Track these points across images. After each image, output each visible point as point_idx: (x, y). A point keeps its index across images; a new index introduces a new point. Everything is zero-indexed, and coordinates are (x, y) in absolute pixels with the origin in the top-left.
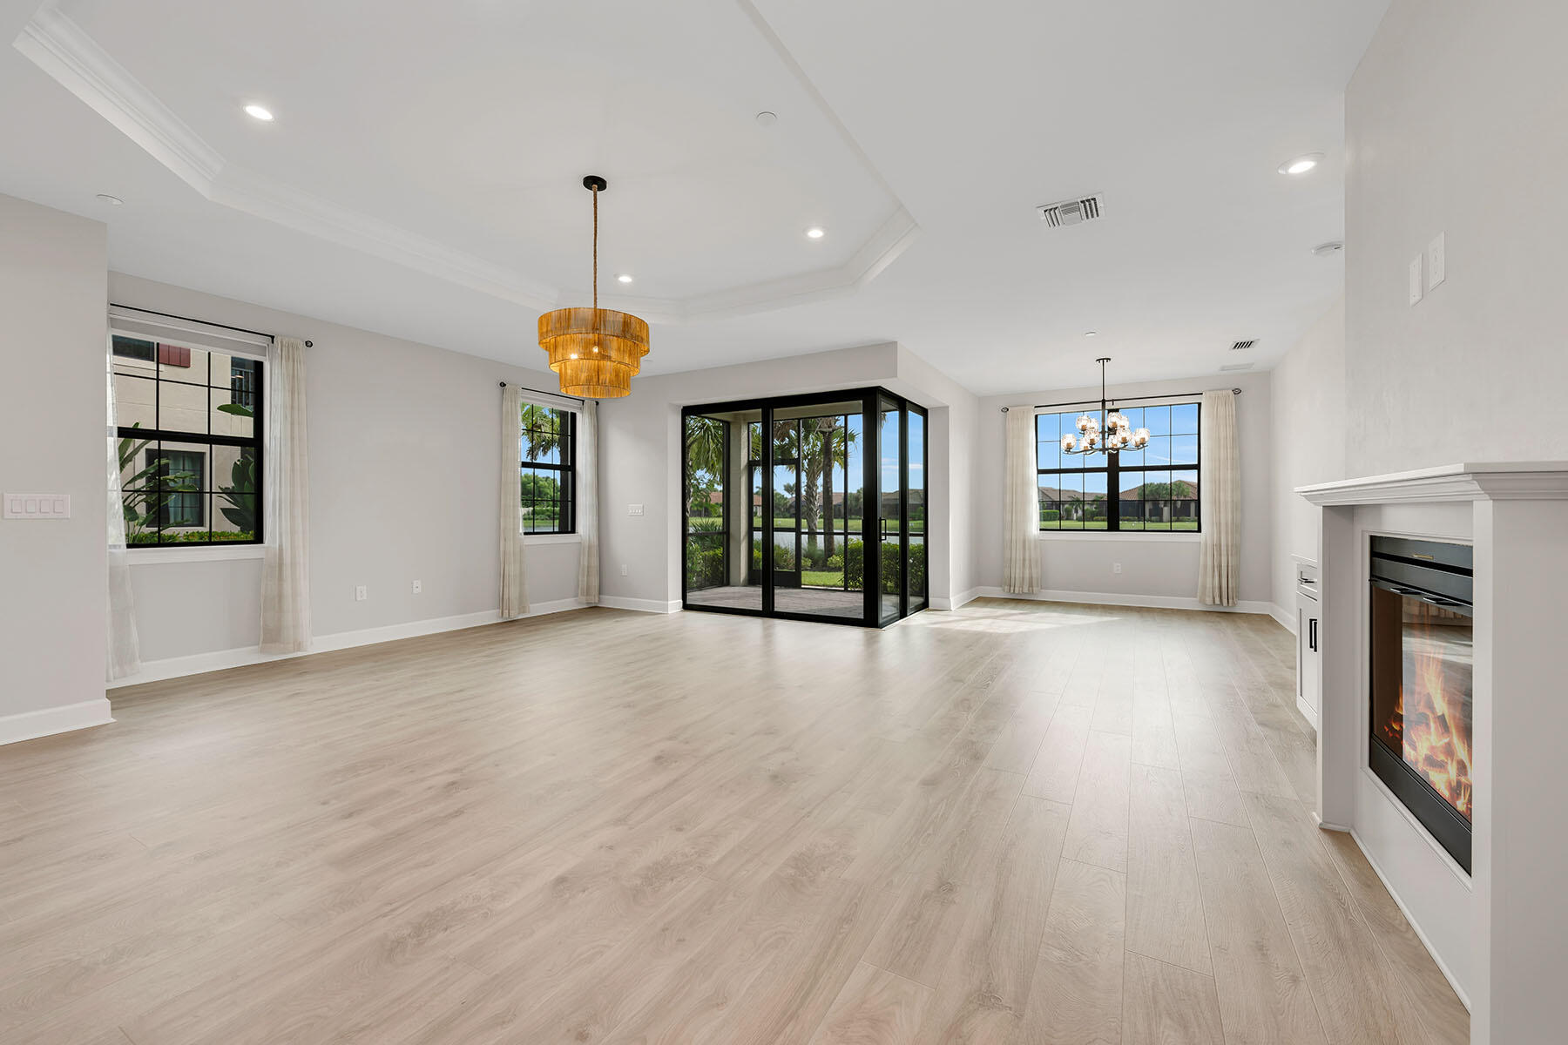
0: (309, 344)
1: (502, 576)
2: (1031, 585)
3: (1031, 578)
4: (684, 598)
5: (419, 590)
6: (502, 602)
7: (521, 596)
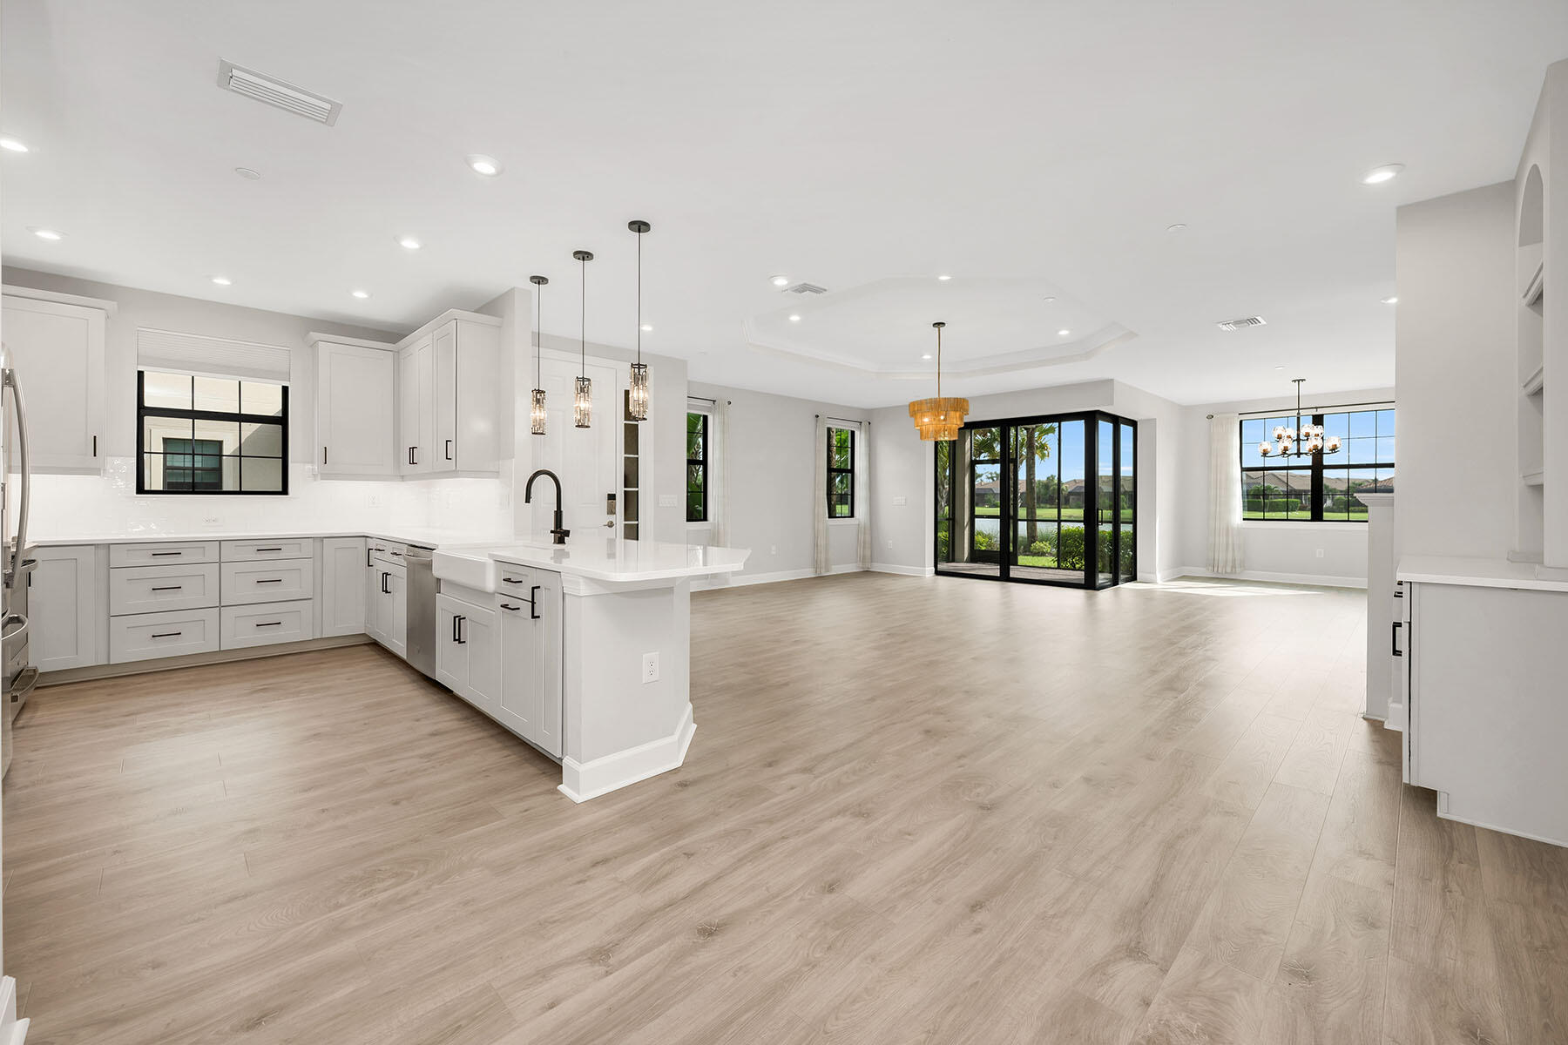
0: (730, 403)
1: (816, 545)
2: (1234, 566)
3: (1234, 561)
4: (936, 566)
5: (773, 553)
6: (816, 564)
7: (827, 560)
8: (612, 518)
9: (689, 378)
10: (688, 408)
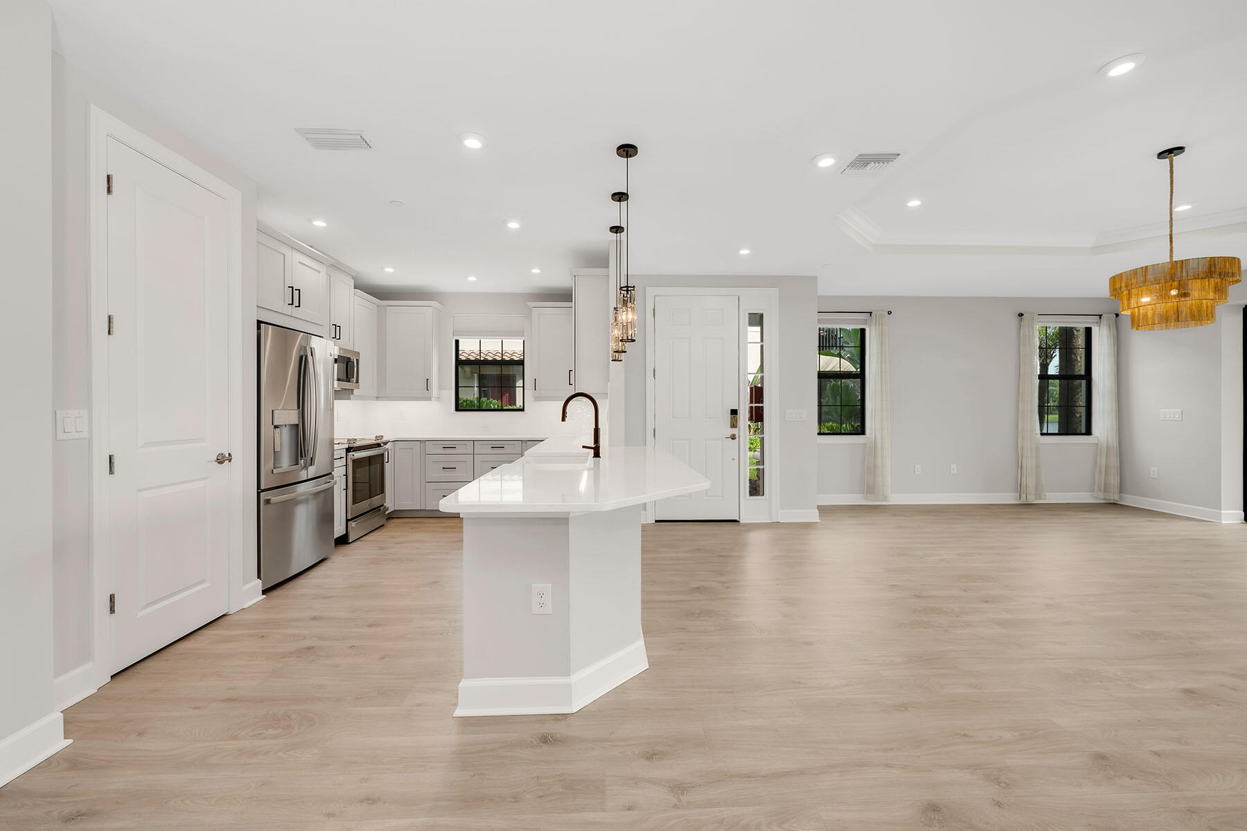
8: (735, 431)
9: (819, 294)
10: (819, 323)
